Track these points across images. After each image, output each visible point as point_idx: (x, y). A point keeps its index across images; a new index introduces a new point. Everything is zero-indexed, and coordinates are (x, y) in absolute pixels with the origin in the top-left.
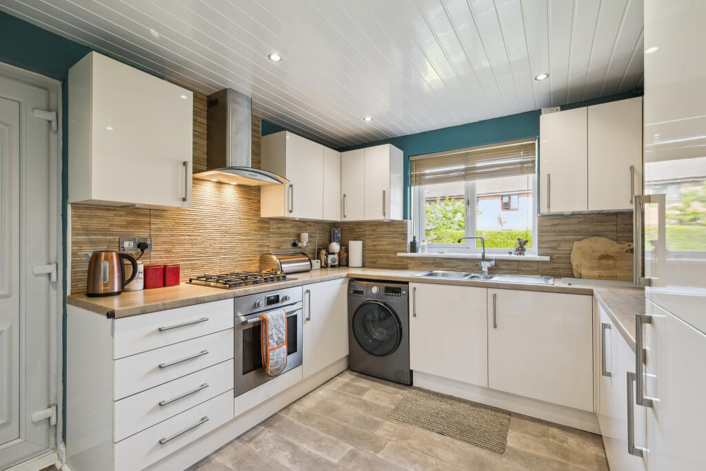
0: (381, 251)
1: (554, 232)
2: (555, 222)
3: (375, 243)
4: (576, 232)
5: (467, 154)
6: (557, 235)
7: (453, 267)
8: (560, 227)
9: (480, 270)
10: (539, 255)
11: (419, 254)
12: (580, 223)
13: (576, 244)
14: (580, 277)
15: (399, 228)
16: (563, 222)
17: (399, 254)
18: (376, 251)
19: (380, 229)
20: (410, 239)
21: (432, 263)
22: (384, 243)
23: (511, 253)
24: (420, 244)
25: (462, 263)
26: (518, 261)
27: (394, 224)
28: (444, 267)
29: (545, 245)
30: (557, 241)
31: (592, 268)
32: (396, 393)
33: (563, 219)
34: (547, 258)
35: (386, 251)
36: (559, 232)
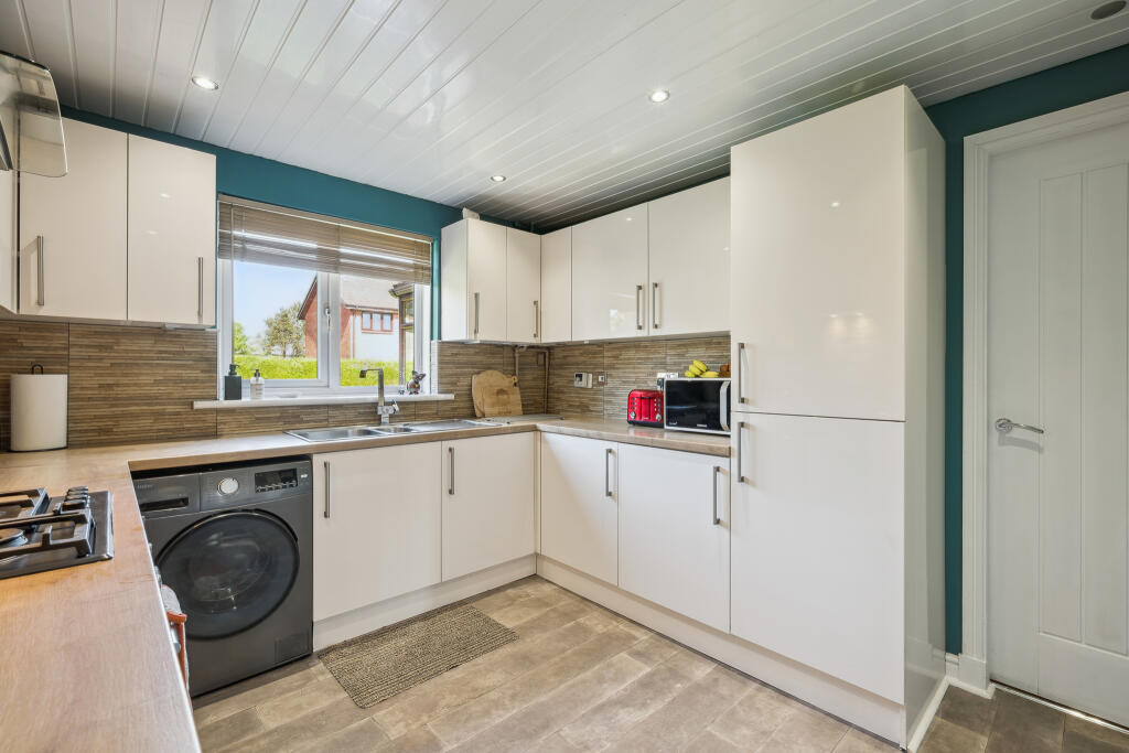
0: (132, 400)
1: (454, 363)
2: (455, 351)
3: (110, 380)
4: (472, 364)
5: (338, 229)
6: (457, 368)
7: (321, 421)
8: (460, 358)
9: (378, 420)
10: (440, 393)
11: (247, 400)
12: (477, 354)
13: (475, 379)
14: (483, 416)
15: (193, 346)
16: (461, 351)
17: (198, 405)
18: (114, 401)
19: (127, 345)
20: (223, 372)
21: (279, 418)
22: (145, 379)
23: (402, 392)
24: (248, 379)
25: (337, 413)
26: (416, 403)
27: (178, 336)
28: (302, 422)
29: (445, 380)
30: (456, 375)
31: (493, 405)
32: (309, 679)
33: (462, 348)
34: (451, 397)
35: (149, 399)
36: (459, 363)
